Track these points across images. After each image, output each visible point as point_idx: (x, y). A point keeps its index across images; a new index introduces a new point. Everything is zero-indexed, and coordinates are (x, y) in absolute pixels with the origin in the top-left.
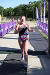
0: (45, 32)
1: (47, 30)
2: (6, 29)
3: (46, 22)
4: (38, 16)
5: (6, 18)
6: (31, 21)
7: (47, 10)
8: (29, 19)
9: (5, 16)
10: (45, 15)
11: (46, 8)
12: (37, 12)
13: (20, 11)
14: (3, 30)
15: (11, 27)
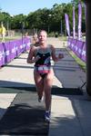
0: (81, 56)
1: (84, 53)
2: (14, 51)
3: (82, 38)
4: (68, 29)
5: (13, 32)
6: (56, 36)
7: (85, 18)
8: (53, 34)
9: (12, 29)
10: (80, 27)
11: (83, 15)
12: (67, 22)
13: (38, 19)
14: (8, 52)
15: (21, 47)
